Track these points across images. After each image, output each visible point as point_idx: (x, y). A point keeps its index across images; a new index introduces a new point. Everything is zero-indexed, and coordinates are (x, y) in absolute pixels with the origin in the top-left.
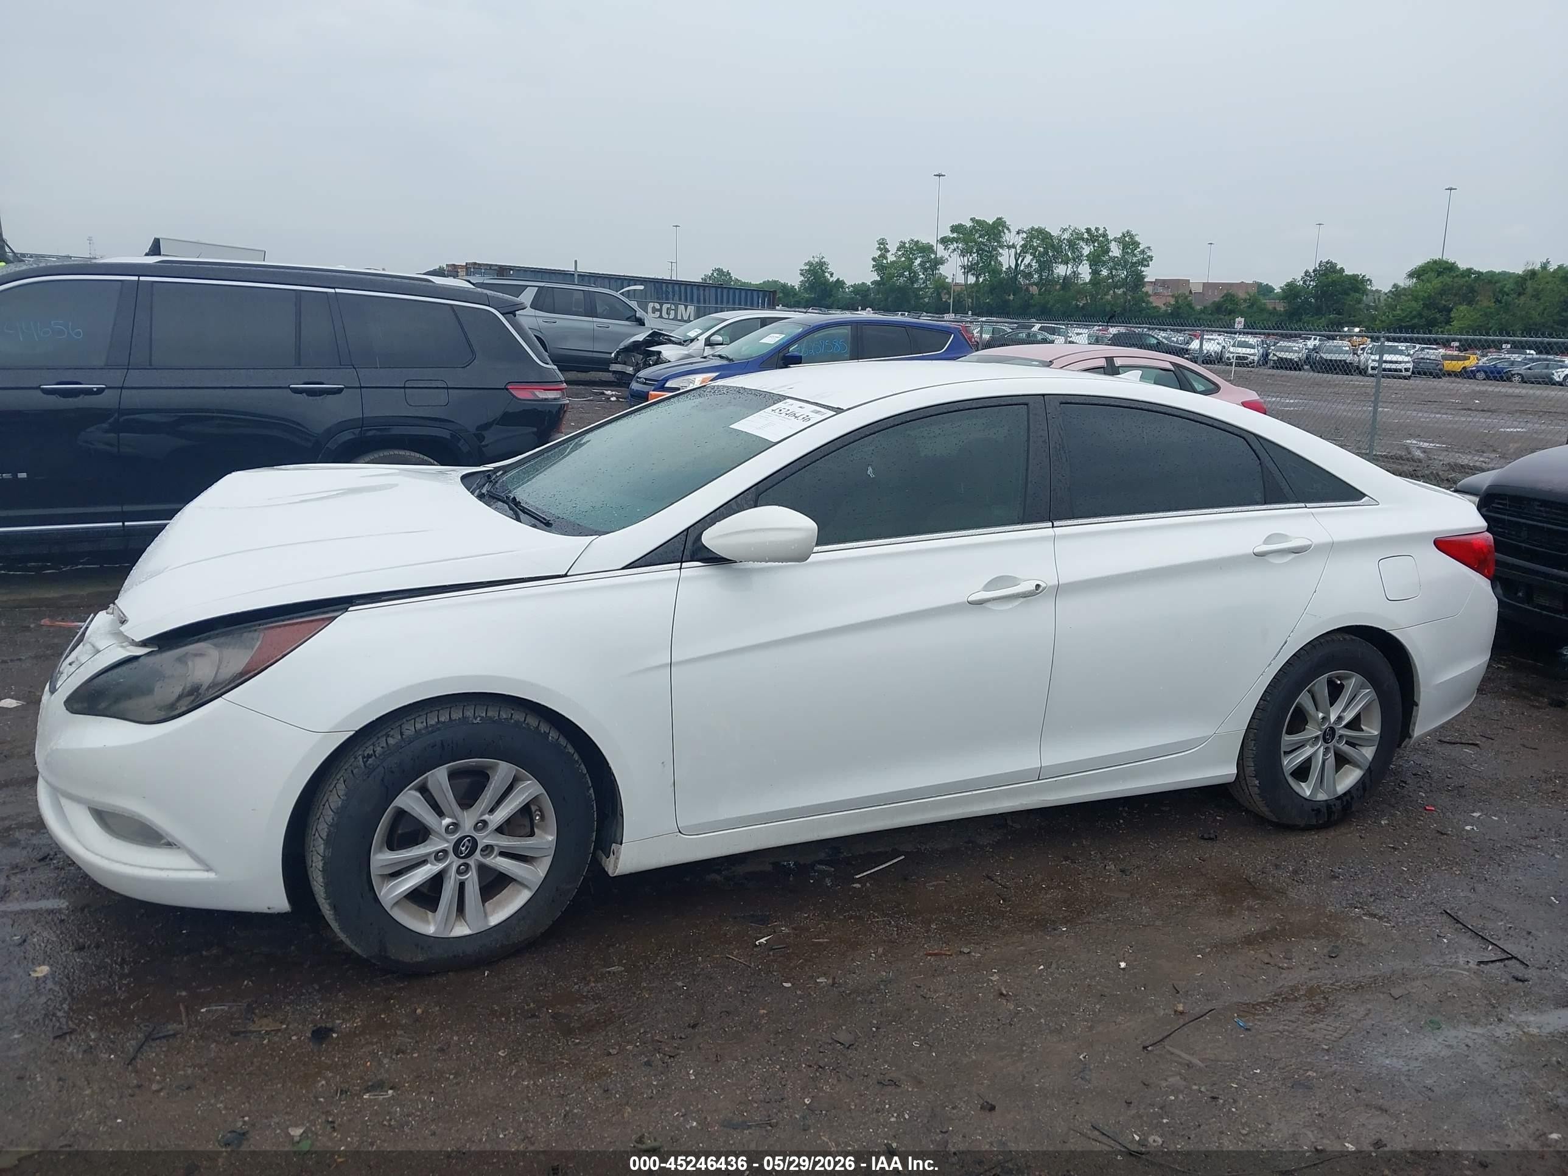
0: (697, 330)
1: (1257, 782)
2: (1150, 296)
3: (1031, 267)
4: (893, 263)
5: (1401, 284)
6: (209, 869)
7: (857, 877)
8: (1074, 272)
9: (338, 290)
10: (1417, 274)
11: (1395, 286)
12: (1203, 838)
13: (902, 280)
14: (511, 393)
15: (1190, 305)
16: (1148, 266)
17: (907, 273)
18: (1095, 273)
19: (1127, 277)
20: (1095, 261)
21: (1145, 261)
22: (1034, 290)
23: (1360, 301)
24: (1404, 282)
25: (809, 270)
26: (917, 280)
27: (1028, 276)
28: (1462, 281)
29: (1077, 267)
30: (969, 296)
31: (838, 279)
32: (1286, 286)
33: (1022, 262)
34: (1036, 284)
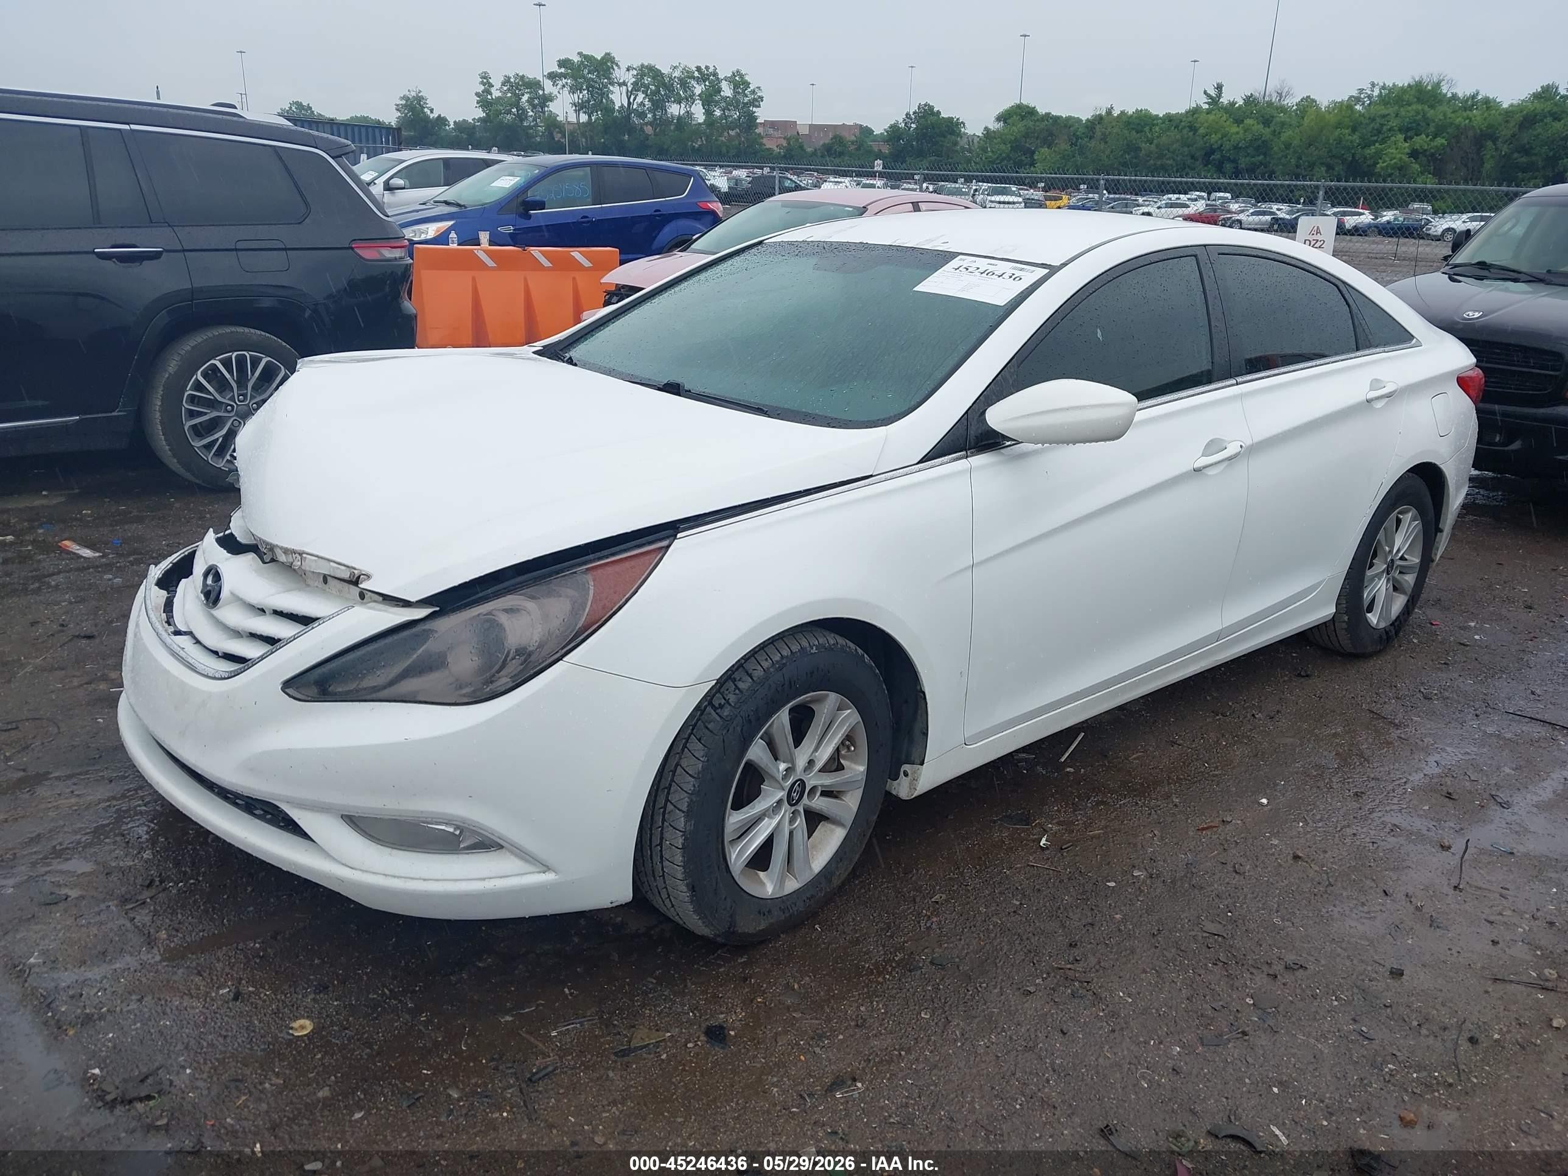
0: (371, 172)
1: (1346, 618)
2: (762, 138)
3: (644, 106)
4: (499, 98)
5: (991, 127)
6: (546, 868)
7: (1063, 760)
8: (688, 112)
9: (134, 127)
10: (1003, 117)
11: (986, 128)
12: (1299, 675)
13: (508, 117)
14: (357, 253)
15: (801, 147)
16: (759, 106)
17: (514, 110)
18: (709, 113)
19: (739, 118)
20: (708, 100)
21: (757, 102)
22: (649, 130)
23: (956, 144)
24: (994, 126)
25: (405, 106)
26: (526, 117)
27: (642, 115)
28: (1042, 125)
29: (690, 107)
30: (583, 135)
31: (440, 115)
32: (890, 127)
33: (634, 100)
34: (650, 124)
